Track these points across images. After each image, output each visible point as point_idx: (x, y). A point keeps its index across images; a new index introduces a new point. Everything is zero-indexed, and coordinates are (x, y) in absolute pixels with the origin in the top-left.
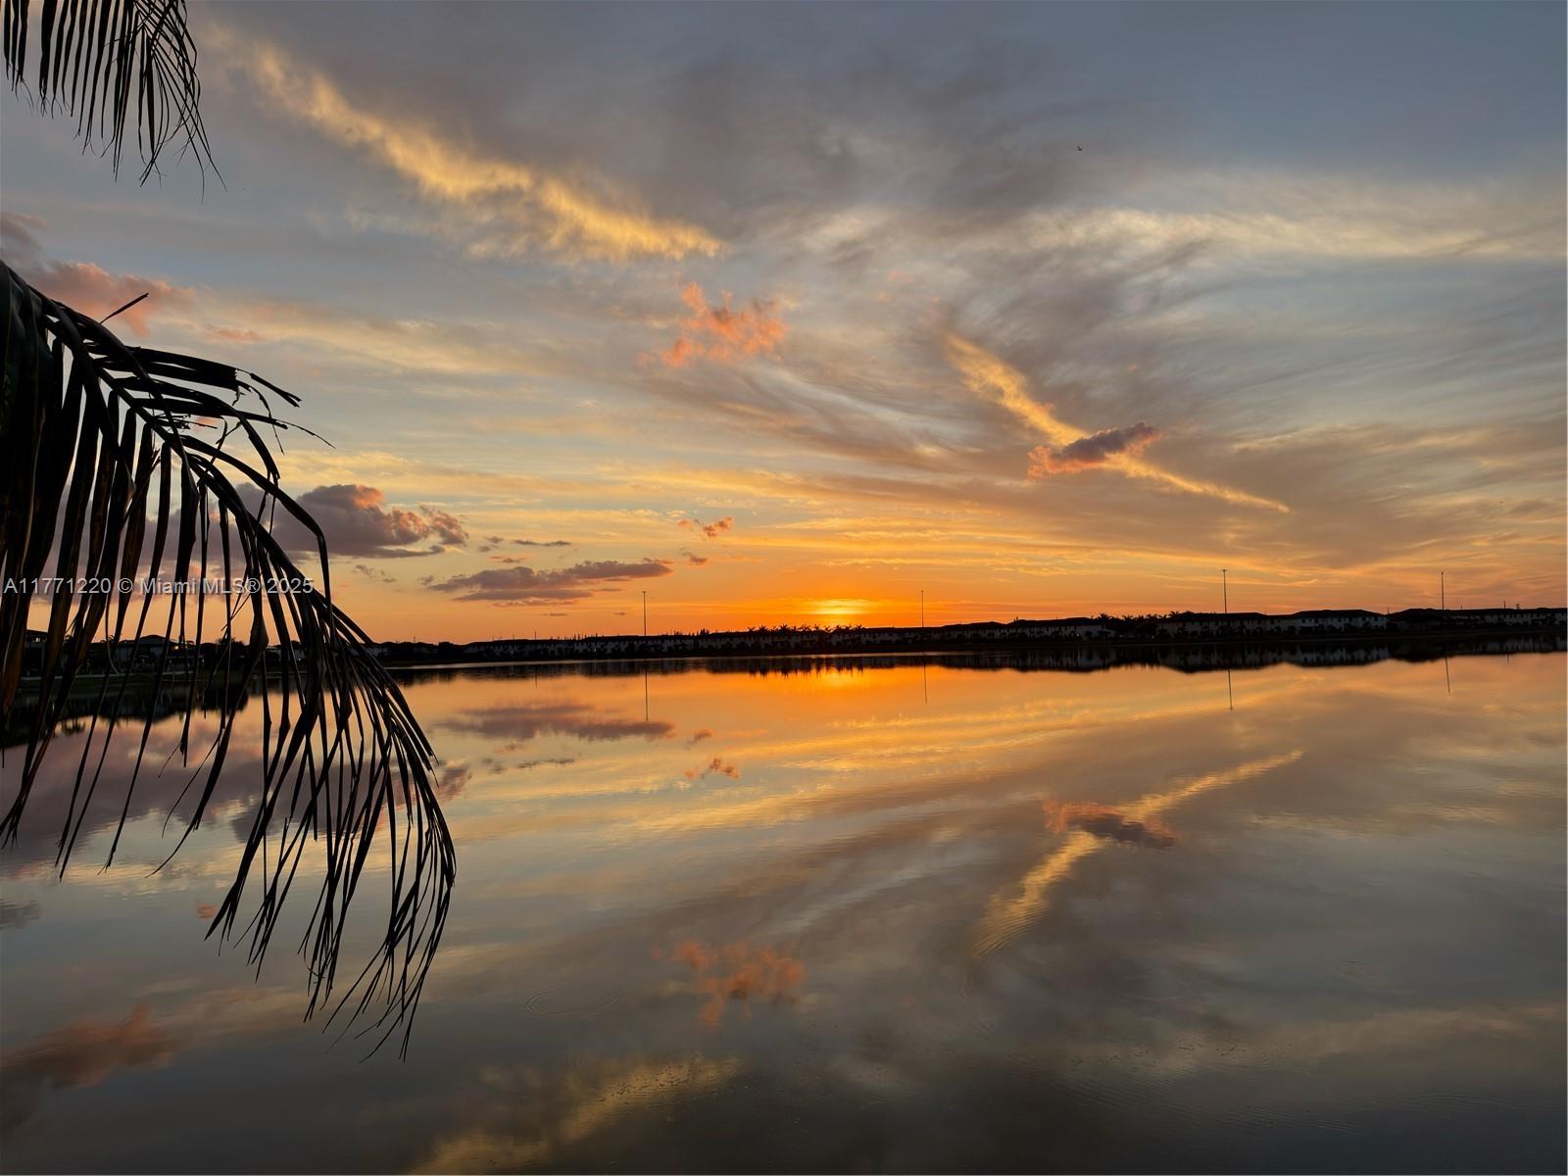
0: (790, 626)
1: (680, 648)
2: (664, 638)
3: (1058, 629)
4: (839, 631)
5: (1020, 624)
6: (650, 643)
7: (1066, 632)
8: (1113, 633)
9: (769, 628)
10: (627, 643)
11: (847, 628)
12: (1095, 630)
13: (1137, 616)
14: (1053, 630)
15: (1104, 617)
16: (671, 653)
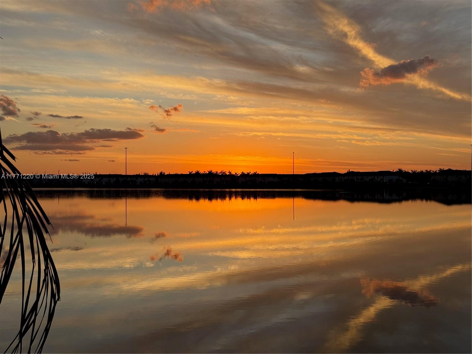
0: (214, 171)
1: (147, 182)
2: (138, 176)
3: (373, 177)
4: (243, 175)
5: (351, 174)
6: (129, 179)
7: (378, 179)
8: (405, 181)
9: (202, 172)
10: (115, 179)
11: (248, 174)
12: (394, 178)
13: (420, 171)
14: (370, 178)
15: (400, 171)
16: (142, 185)
